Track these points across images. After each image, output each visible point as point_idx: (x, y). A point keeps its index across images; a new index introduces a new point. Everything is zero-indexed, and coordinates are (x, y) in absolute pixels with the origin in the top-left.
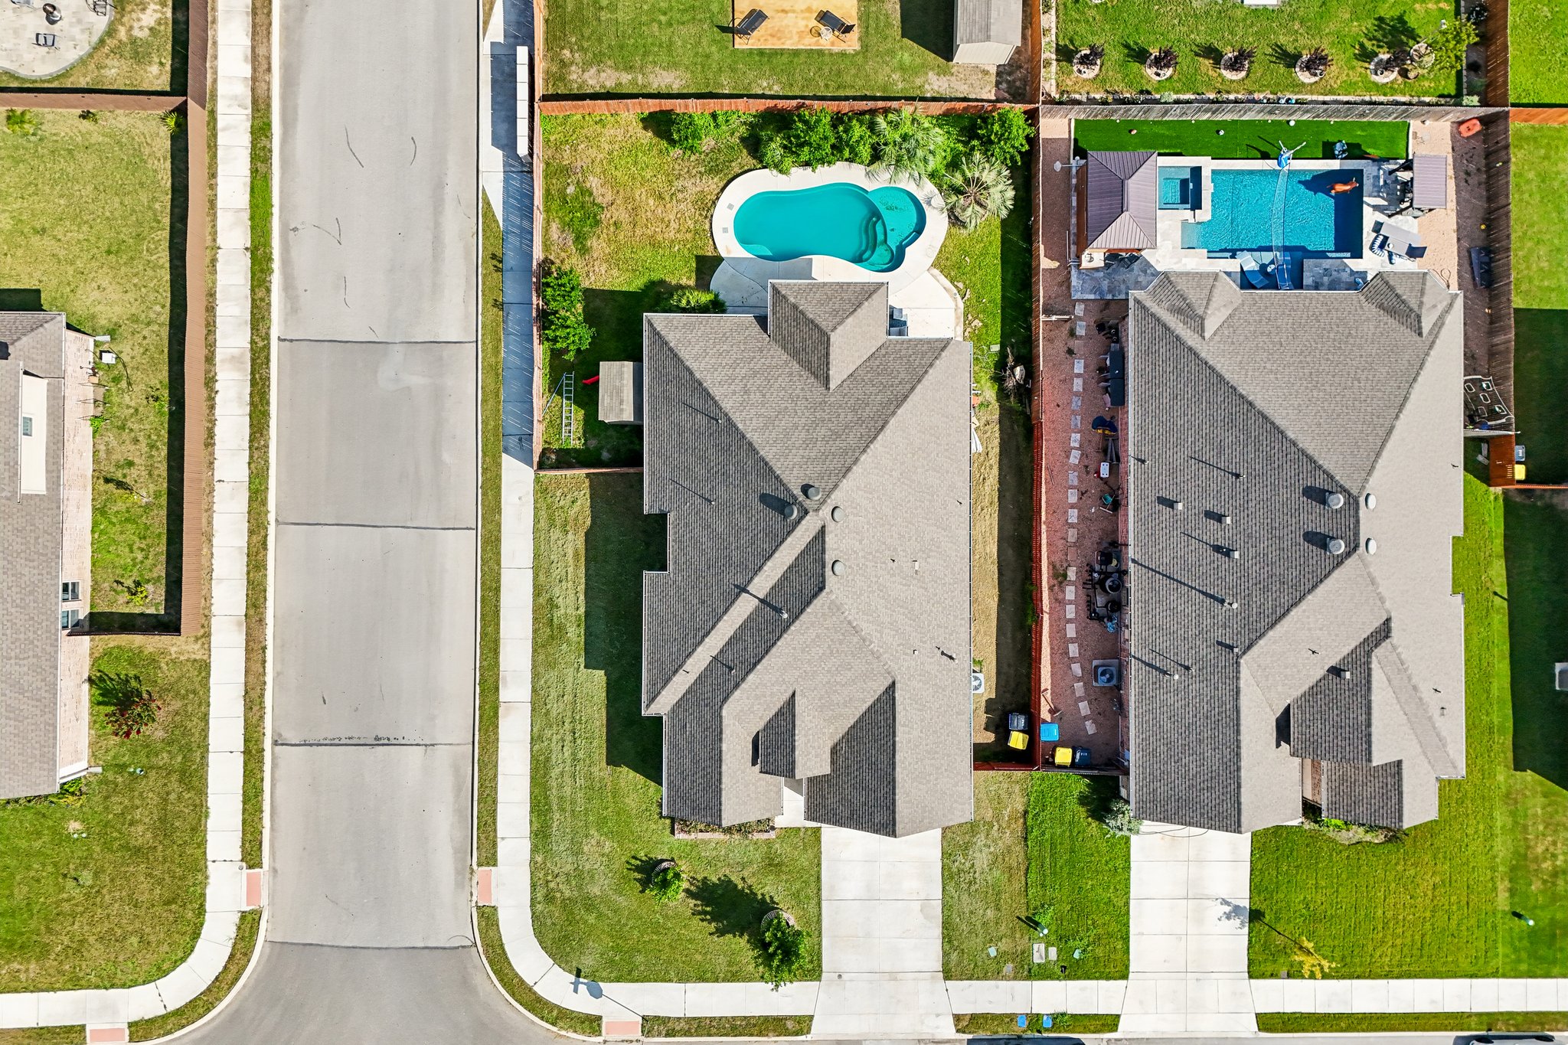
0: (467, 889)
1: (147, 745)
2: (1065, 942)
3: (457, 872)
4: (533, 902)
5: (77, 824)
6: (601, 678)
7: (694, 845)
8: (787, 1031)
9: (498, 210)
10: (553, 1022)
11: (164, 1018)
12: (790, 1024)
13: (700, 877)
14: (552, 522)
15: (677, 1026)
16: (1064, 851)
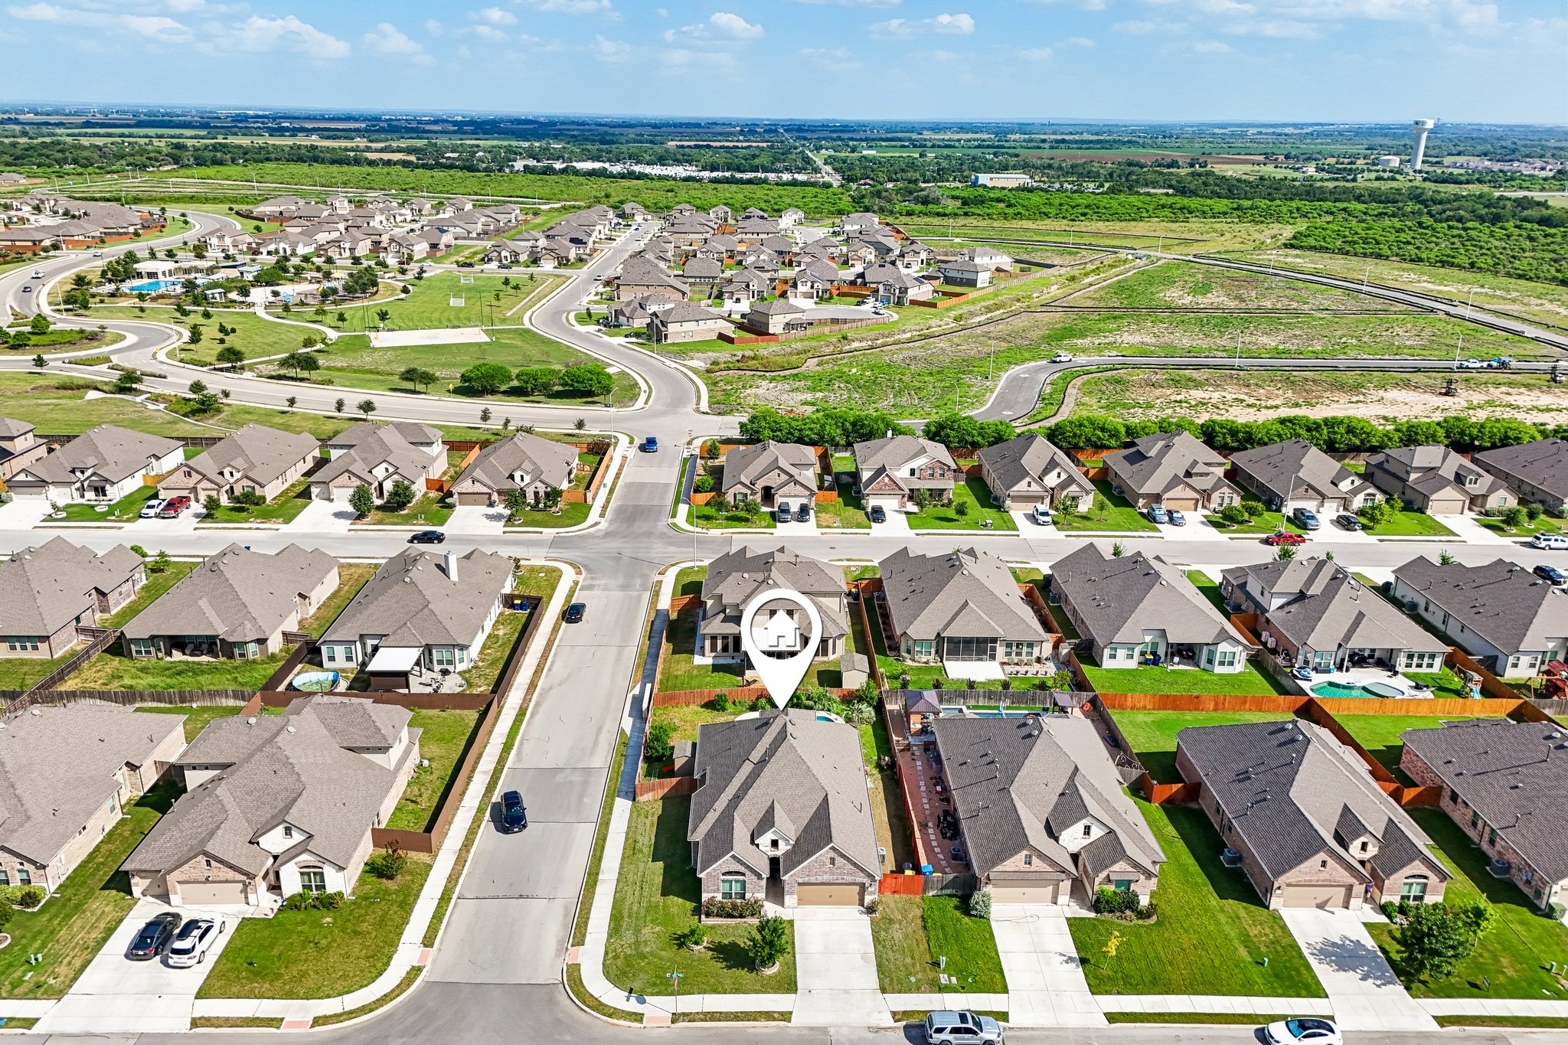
0: (562, 958)
1: (387, 892)
2: (961, 974)
3: (558, 950)
4: (605, 960)
5: (329, 919)
6: (660, 864)
7: (713, 927)
8: (774, 1019)
9: (628, 732)
10: (610, 1016)
11: (341, 1015)
12: (776, 1015)
13: (717, 941)
14: (639, 815)
15: (697, 1017)
16: (950, 930)
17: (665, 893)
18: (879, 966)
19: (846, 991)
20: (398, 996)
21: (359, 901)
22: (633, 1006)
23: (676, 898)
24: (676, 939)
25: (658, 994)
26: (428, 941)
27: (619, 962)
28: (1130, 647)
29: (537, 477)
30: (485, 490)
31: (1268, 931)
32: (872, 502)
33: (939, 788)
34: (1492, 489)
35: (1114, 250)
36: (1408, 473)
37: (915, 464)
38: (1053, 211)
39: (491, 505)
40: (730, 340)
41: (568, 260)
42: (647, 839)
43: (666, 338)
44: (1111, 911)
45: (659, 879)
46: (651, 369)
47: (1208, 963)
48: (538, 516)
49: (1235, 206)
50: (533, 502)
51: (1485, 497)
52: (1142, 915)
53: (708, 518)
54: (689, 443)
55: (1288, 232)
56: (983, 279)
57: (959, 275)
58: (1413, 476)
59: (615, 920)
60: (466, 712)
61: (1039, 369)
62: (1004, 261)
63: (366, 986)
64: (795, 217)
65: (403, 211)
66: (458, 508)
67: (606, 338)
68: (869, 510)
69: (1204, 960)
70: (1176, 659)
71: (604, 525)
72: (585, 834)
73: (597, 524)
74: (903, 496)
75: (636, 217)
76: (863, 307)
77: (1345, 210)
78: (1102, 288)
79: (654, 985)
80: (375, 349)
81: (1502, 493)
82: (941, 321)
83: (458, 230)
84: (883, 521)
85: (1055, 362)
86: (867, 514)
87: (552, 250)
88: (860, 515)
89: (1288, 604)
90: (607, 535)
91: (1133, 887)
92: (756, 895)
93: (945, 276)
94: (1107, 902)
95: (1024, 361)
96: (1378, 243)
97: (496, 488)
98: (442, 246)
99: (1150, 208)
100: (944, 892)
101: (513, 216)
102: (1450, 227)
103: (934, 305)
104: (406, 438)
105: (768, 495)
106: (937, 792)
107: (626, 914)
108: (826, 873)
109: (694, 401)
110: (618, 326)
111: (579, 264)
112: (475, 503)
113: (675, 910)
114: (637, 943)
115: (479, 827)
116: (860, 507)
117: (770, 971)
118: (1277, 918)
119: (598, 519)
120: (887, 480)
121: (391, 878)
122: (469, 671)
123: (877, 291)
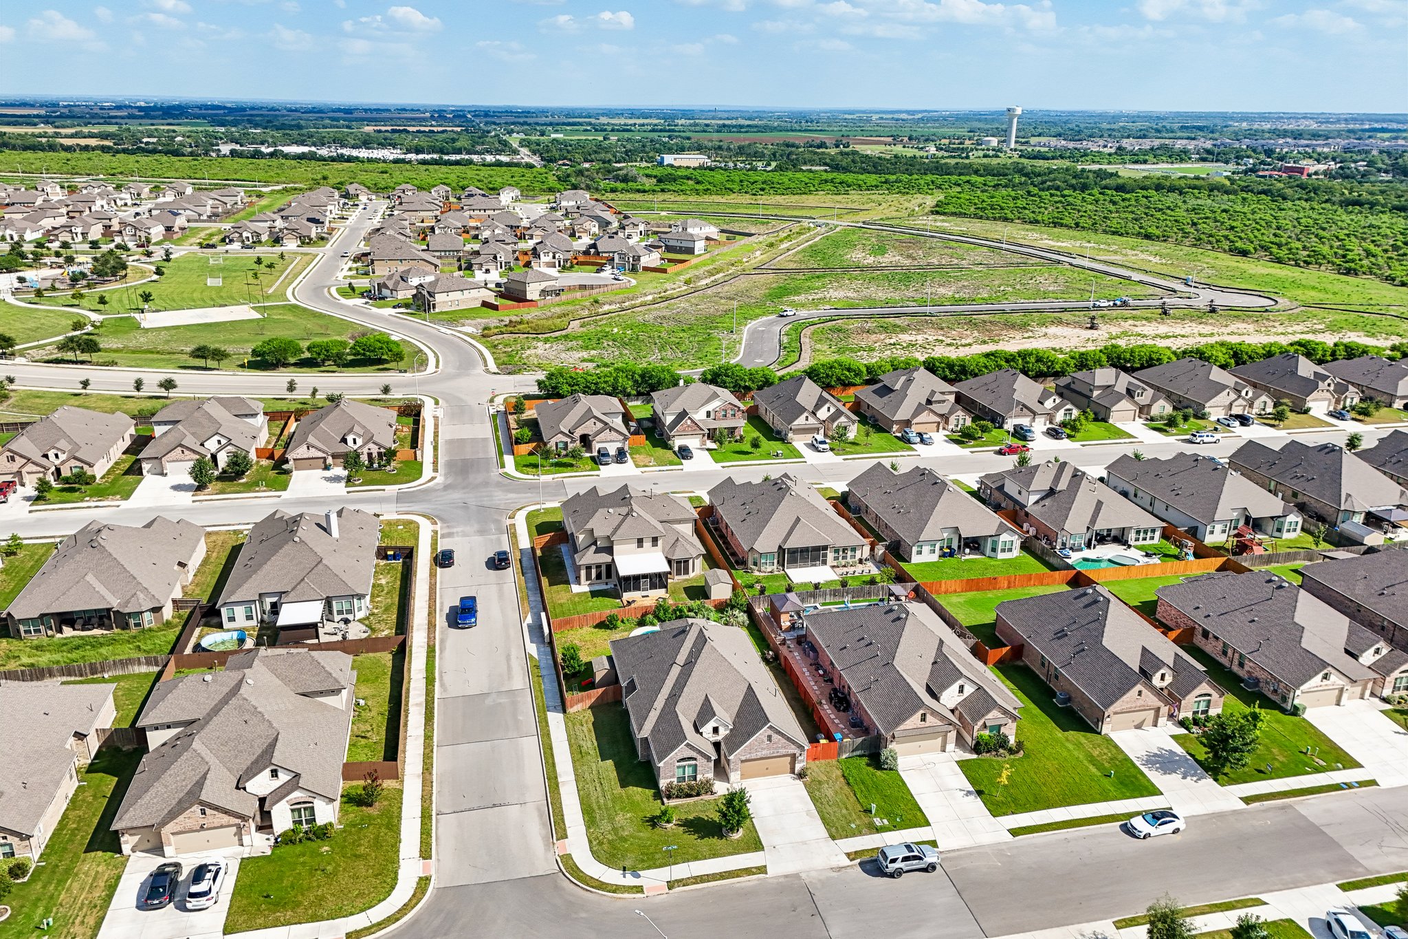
0: (552, 851)
1: (369, 816)
2: (889, 815)
3: (545, 845)
4: (591, 848)
5: (327, 848)
6: (610, 763)
7: (676, 807)
8: (754, 874)
9: (536, 656)
10: (614, 892)
11: (370, 928)
12: (754, 870)
13: (683, 817)
14: (574, 725)
15: (689, 881)
16: (869, 782)
17: (622, 786)
18: (823, 819)
19: (804, 843)
20: (417, 904)
21: (348, 829)
22: (629, 880)
23: (635, 788)
24: (647, 821)
25: (649, 868)
26: (425, 853)
27: (605, 847)
28: (932, 543)
29: (370, 439)
30: (320, 454)
31: (1106, 751)
32: (677, 443)
33: (821, 672)
34: (1154, 400)
35: (797, 219)
36: (1091, 391)
37: (711, 407)
38: (736, 187)
39: (327, 468)
40: (495, 308)
41: (311, 239)
42: (590, 742)
43: (434, 307)
44: (988, 751)
45: (613, 774)
46: (429, 336)
47: (1071, 780)
48: (376, 475)
49: (883, 180)
50: (366, 462)
51: (1149, 406)
52: (1011, 751)
53: (535, 466)
54: (492, 401)
55: (930, 201)
56: (699, 246)
57: (678, 244)
58: (1096, 393)
59: (588, 814)
60: (378, 654)
61: (771, 323)
62: (712, 231)
63: (384, 899)
64: (512, 194)
65: (123, 196)
66: (295, 473)
67: (374, 310)
68: (676, 449)
69: (1068, 778)
70: (967, 551)
71: (440, 479)
72: (531, 746)
73: (433, 478)
74: (704, 435)
75: (360, 197)
76: (602, 274)
77: (968, 182)
78: (798, 252)
79: (643, 861)
80: (147, 330)
81: (1162, 402)
82: (674, 283)
83: (188, 212)
84: (691, 457)
85: (782, 316)
86: (674, 452)
87: (293, 230)
88: (669, 454)
89: (1042, 499)
90: (447, 487)
91: (1003, 730)
92: (706, 776)
93: (666, 246)
94: (986, 744)
95: (757, 316)
96: (1002, 209)
97: (330, 452)
98: (176, 229)
99: (816, 182)
100: (855, 754)
101: (239, 198)
102: (1052, 195)
103: (664, 271)
104: (230, 411)
105: (586, 440)
106: (820, 675)
107: (595, 806)
108: (763, 749)
109: (481, 362)
110: (383, 298)
111: (321, 243)
112: (311, 467)
113: (638, 798)
114: (615, 829)
115: (432, 751)
116: (666, 446)
117: (736, 836)
118: (1109, 741)
119: (434, 474)
120: (689, 422)
121: (371, 805)
122: (368, 618)
123: (613, 259)
